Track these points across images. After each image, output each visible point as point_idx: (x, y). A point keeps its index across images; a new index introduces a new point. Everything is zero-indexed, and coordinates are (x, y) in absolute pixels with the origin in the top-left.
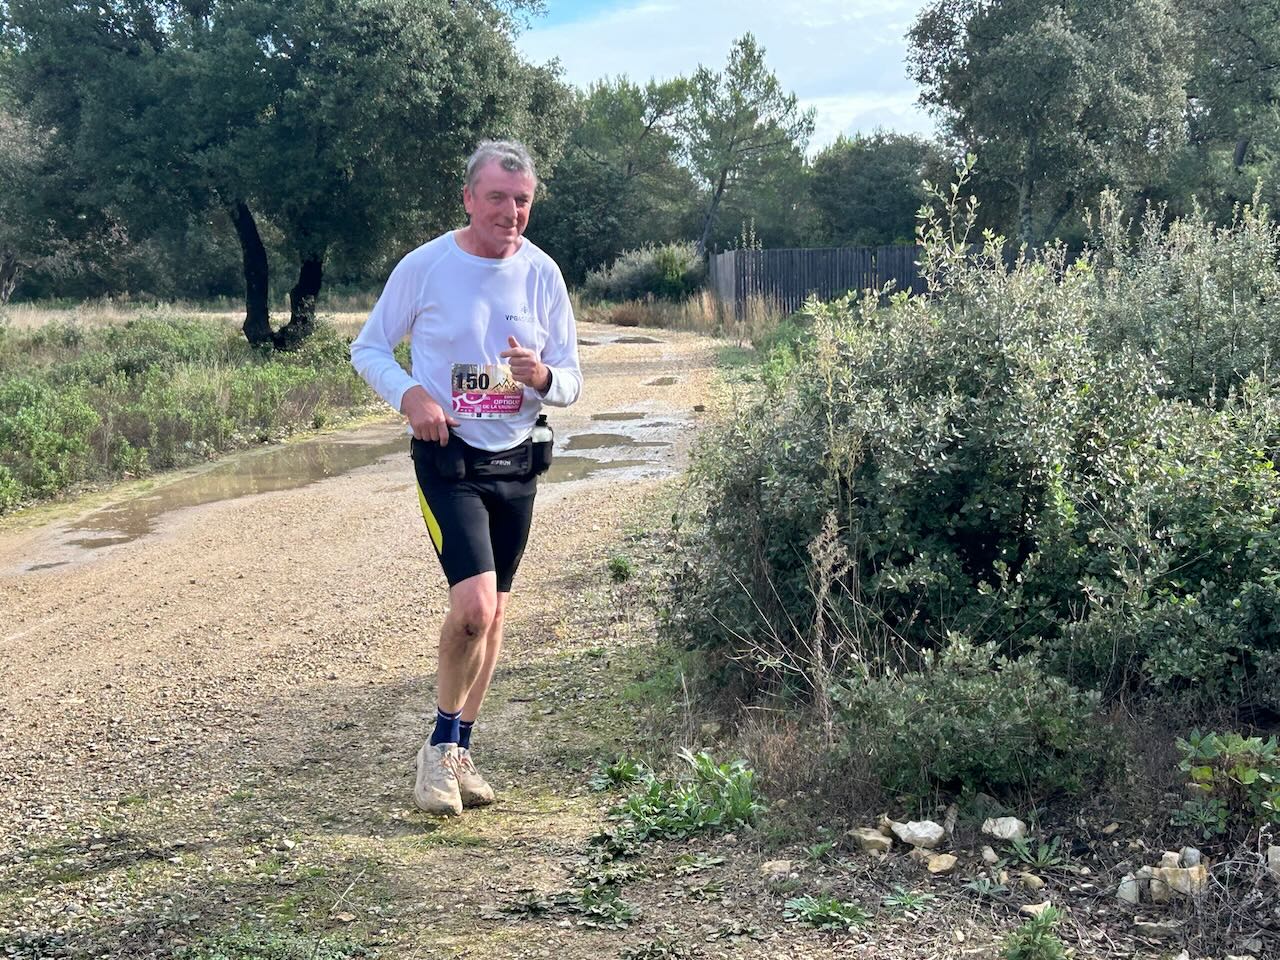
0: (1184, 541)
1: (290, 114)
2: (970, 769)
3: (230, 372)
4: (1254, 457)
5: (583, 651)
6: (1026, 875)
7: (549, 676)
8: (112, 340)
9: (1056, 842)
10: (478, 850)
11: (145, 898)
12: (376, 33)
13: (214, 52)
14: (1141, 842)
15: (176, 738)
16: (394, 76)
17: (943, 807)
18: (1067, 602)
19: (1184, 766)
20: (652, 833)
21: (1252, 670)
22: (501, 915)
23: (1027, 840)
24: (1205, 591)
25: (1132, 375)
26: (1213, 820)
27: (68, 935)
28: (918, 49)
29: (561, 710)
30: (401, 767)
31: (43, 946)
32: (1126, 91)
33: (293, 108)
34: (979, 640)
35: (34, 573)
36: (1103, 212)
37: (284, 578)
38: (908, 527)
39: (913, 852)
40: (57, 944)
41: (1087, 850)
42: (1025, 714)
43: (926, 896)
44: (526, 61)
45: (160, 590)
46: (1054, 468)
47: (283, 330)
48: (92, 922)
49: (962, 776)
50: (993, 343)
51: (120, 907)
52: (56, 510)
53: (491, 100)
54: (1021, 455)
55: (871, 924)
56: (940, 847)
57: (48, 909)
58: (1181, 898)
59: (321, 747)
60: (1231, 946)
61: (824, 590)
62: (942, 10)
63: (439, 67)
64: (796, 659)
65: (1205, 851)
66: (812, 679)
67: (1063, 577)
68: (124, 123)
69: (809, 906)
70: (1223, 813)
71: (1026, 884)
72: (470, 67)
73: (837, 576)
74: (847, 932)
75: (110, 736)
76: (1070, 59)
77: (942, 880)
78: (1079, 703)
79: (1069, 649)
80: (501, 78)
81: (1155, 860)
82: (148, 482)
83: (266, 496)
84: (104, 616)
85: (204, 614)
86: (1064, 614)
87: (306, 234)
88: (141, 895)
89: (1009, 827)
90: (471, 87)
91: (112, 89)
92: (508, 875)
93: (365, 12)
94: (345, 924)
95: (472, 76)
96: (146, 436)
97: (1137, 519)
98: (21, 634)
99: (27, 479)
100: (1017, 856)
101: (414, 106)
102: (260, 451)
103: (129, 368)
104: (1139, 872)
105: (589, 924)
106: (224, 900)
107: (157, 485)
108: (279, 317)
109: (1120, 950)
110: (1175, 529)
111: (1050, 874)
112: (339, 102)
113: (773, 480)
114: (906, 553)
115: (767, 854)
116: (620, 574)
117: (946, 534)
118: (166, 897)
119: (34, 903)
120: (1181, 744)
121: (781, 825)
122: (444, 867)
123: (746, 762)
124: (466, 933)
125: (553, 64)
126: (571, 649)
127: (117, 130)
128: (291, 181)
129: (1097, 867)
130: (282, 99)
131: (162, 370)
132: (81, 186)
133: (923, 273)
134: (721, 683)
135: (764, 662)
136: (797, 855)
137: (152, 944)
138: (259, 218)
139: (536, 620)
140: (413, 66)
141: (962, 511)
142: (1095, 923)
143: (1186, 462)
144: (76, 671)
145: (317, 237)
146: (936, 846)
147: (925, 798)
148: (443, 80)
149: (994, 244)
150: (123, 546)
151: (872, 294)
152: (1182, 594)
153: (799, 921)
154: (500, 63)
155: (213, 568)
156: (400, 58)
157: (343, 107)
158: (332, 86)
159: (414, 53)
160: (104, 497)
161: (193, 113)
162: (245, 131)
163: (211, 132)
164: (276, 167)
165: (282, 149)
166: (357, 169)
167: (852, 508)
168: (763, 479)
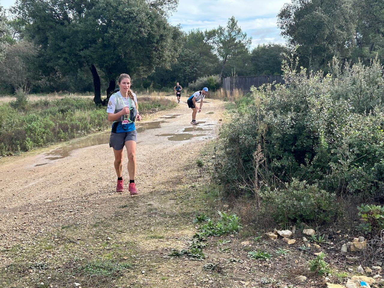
0: (358, 152)
1: (105, 40)
2: (299, 216)
3: (90, 112)
4: (377, 128)
5: (190, 186)
6: (315, 245)
7: (181, 192)
8: (58, 104)
9: (324, 235)
10: (162, 240)
11: (70, 253)
12: (130, 18)
13: (85, 24)
14: (347, 235)
15: (77, 210)
16: (134, 29)
17: (291, 226)
18: (326, 169)
19: (359, 214)
20: (210, 234)
21: (378, 187)
22: (169, 257)
23: (315, 235)
24: (364, 166)
25: (343, 106)
26: (367, 229)
27: (49, 263)
28: (280, 20)
29: (184, 202)
30: (140, 217)
31: (42, 266)
32: (339, 31)
33: (107, 39)
34: (301, 180)
35: (37, 167)
36: (333, 63)
37: (106, 167)
38: (281, 149)
39: (284, 239)
40: (45, 266)
41: (332, 238)
42: (314, 200)
43: (287, 251)
44: (171, 25)
45: (72, 171)
46: (321, 132)
47: (105, 100)
48: (55, 260)
49: (297, 218)
50: (304, 98)
51: (63, 256)
52: (43, 150)
53: (162, 36)
54: (312, 129)
55: (272, 258)
56: (291, 237)
57: (43, 256)
58: (359, 250)
59: (118, 212)
60: (373, 264)
61: (257, 166)
62: (287, 9)
63: (147, 27)
64: (249, 186)
65: (366, 238)
66: (254, 192)
67: (324, 163)
68: (60, 43)
69: (255, 253)
70: (370, 227)
71: (315, 247)
72: (155, 26)
73: (261, 162)
74: (266, 261)
75: (59, 210)
76: (323, 22)
77: (292, 246)
78: (329, 197)
79: (326, 182)
80: (164, 30)
81: (351, 240)
82: (68, 142)
83: (101, 145)
84: (57, 178)
85: (84, 177)
86: (325, 173)
87: (111, 74)
88: (69, 253)
89: (310, 231)
90: (156, 32)
91: (57, 34)
92: (170, 246)
93: (127, 12)
94: (125, 260)
95: (156, 29)
96: (67, 129)
97: (345, 146)
98: (34, 183)
99: (34, 141)
100: (313, 240)
101: (140, 38)
102: (99, 133)
103: (63, 111)
104: (347, 244)
105: (193, 259)
106: (92, 254)
107: (71, 143)
108: (104, 97)
109: (342, 265)
110: (356, 149)
111: (322, 244)
112: (120, 37)
113: (243, 136)
114: (280, 157)
115: (243, 240)
116: (200, 165)
117: (291, 151)
118: (75, 253)
119: (39, 255)
120: (358, 208)
121: (246, 232)
122: (153, 244)
123: (236, 215)
124: (160, 262)
125: (179, 25)
126: (186, 185)
127: (58, 45)
128: (107, 58)
129: (335, 243)
130: (104, 36)
131: (71, 111)
132: (49, 61)
133: (284, 78)
134: (228, 194)
135: (241, 187)
136: (251, 240)
137: (72, 266)
138: (98, 70)
139: (176, 178)
140: (140, 27)
141: (296, 144)
142: (335, 258)
143: (358, 130)
144: (49, 193)
145: (114, 74)
146: (290, 237)
147: (286, 224)
148: (148, 30)
149: (303, 71)
150: (62, 159)
151: (269, 85)
152: (358, 167)
153: (252, 258)
154: (164, 26)
155: (87, 165)
156: (136, 24)
157: (121, 38)
158: (118, 32)
159: (140, 23)
160: (56, 146)
161: (79, 41)
162: (94, 45)
163: (84, 46)
164: (102, 55)
165: (104, 50)
166: (125, 55)
167: (265, 144)
168: (240, 136)
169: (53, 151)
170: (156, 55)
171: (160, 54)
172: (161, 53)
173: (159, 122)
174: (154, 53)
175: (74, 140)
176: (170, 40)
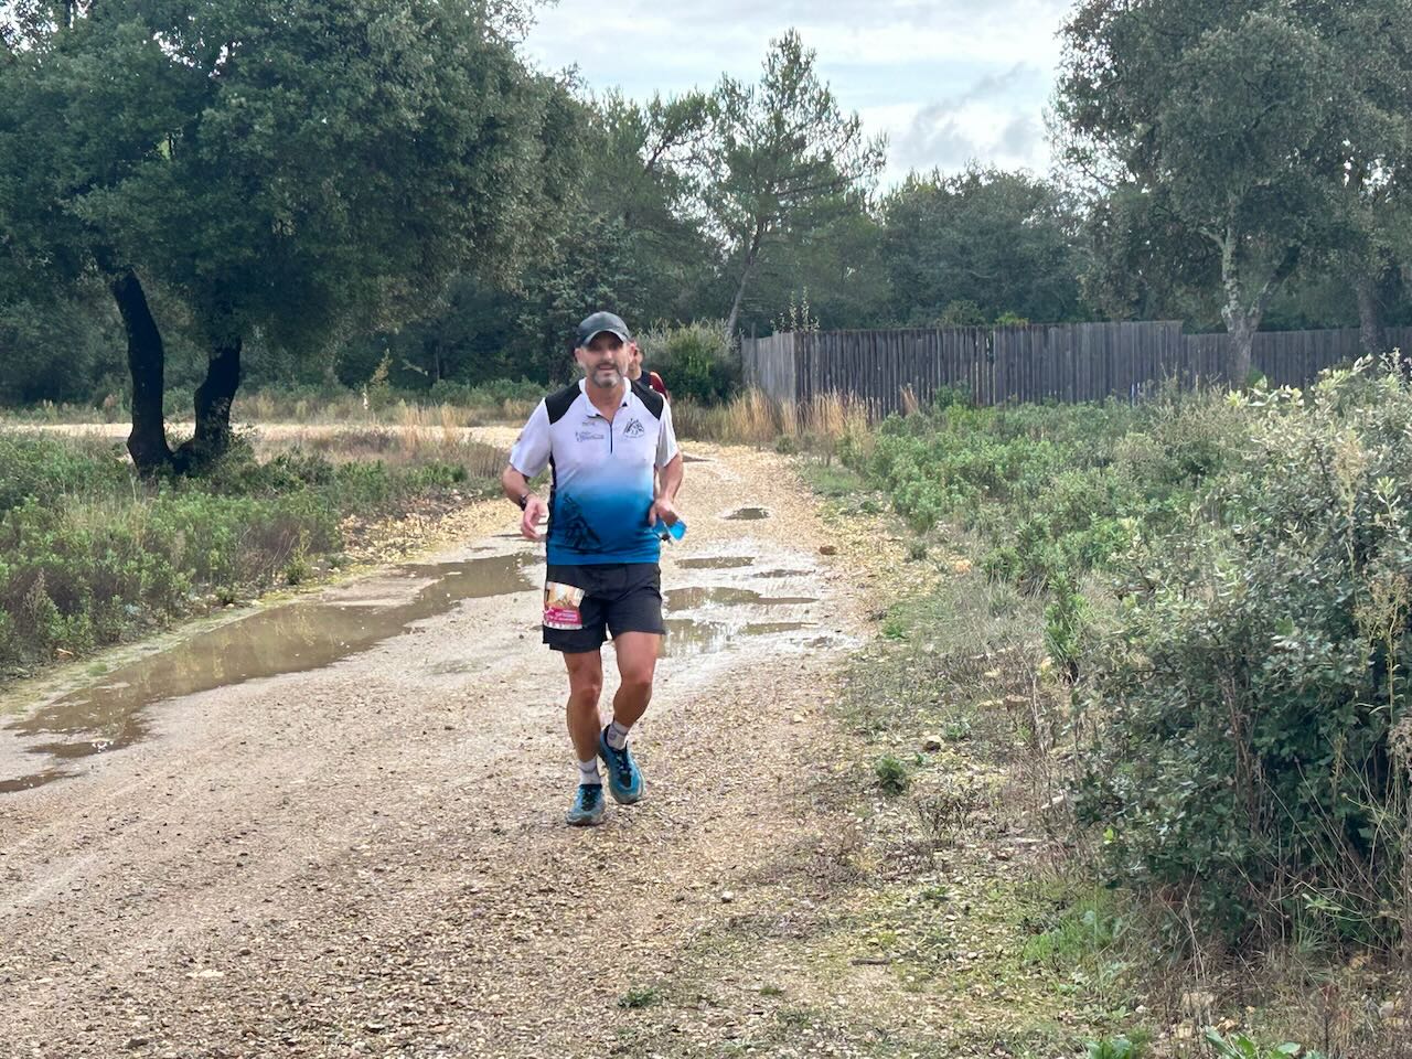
1: (210, 143)
5: (913, 892)
13: (99, 57)
16: (356, 87)
29: (941, 976)
33: (212, 136)
44: (539, 69)
47: (185, 447)
53: (491, 123)
63: (420, 78)
72: (461, 75)
80: (504, 94)
82: (94, 663)
83: (284, 679)
87: (228, 311)
90: (462, 106)
95: (464, 88)
96: (76, 596)
101: (385, 132)
102: (229, 618)
107: (112, 667)
108: (179, 430)
112: (279, 125)
116: (892, 780)
125: (571, 73)
128: (209, 234)
130: (195, 124)
138: (155, 293)
140: (385, 76)
145: (242, 315)
148: (425, 96)
150: (118, 753)
154: (503, 74)
155: (275, 781)
156: (364, 65)
157: (284, 132)
158: (270, 104)
159: (386, 58)
160: (42, 685)
161: (67, 143)
162: (145, 167)
163: (93, 169)
164: (187, 217)
165: (197, 192)
166: (300, 220)
167: (1393, 678)
168: (1277, 637)
169: (43, 713)
170: (463, 220)
171: (477, 213)
172: (485, 210)
173: (510, 561)
174: (453, 207)
175: (121, 654)
176: (530, 149)
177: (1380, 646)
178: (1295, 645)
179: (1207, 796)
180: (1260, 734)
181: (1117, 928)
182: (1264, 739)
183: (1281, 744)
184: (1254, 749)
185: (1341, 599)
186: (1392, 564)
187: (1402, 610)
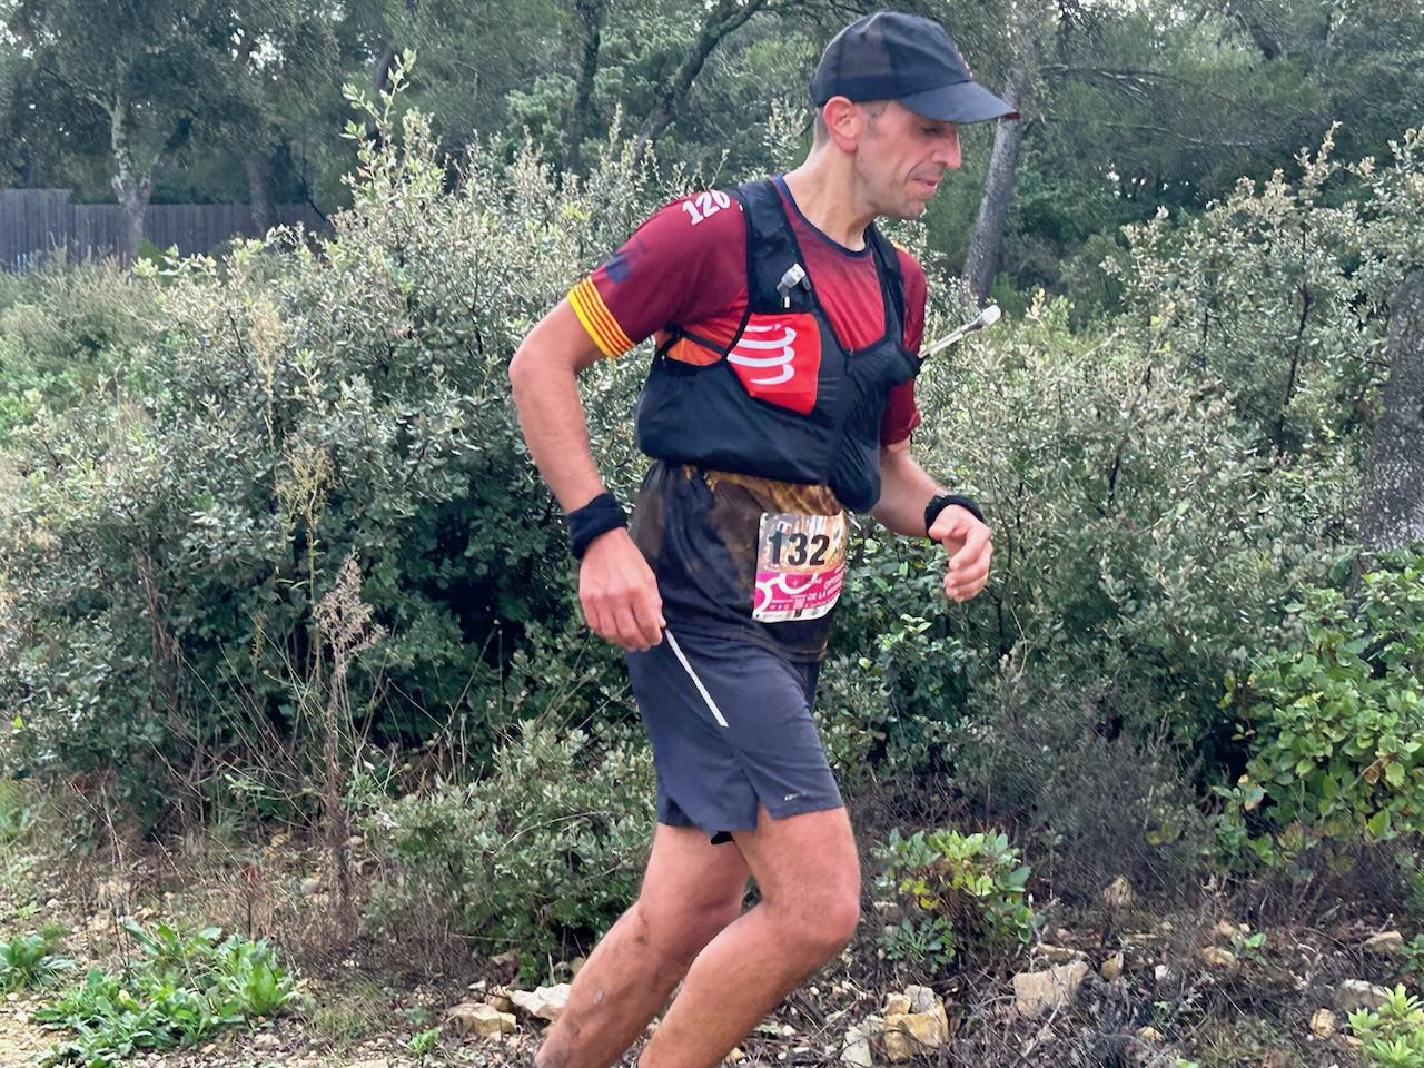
14: (847, 985)
58: (930, 1051)
104: (863, 1024)
115: (345, 1055)
135: (237, 784)
136: (388, 1051)
167: (313, 554)
168: (196, 514)
177: (302, 520)
178: (215, 521)
179: (123, 678)
180: (177, 614)
181: (25, 819)
182: (182, 619)
183: (198, 623)
184: (171, 630)
185: (259, 475)
186: (313, 438)
187: (323, 484)
